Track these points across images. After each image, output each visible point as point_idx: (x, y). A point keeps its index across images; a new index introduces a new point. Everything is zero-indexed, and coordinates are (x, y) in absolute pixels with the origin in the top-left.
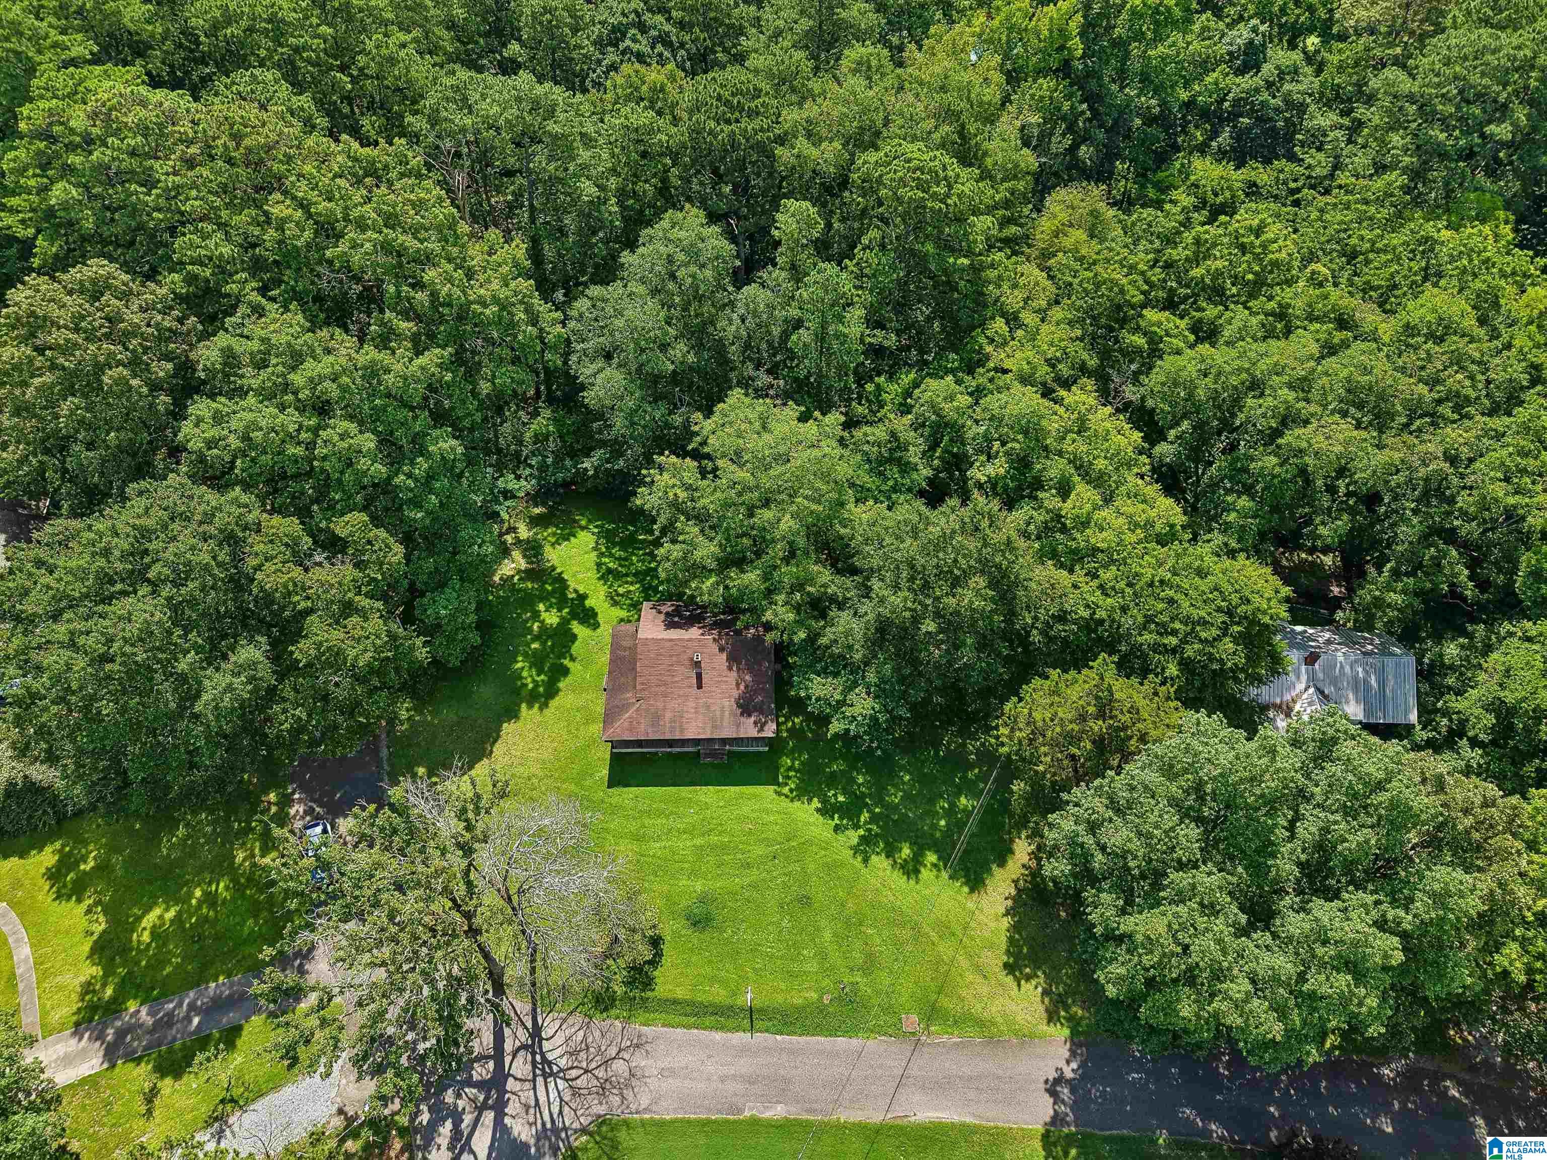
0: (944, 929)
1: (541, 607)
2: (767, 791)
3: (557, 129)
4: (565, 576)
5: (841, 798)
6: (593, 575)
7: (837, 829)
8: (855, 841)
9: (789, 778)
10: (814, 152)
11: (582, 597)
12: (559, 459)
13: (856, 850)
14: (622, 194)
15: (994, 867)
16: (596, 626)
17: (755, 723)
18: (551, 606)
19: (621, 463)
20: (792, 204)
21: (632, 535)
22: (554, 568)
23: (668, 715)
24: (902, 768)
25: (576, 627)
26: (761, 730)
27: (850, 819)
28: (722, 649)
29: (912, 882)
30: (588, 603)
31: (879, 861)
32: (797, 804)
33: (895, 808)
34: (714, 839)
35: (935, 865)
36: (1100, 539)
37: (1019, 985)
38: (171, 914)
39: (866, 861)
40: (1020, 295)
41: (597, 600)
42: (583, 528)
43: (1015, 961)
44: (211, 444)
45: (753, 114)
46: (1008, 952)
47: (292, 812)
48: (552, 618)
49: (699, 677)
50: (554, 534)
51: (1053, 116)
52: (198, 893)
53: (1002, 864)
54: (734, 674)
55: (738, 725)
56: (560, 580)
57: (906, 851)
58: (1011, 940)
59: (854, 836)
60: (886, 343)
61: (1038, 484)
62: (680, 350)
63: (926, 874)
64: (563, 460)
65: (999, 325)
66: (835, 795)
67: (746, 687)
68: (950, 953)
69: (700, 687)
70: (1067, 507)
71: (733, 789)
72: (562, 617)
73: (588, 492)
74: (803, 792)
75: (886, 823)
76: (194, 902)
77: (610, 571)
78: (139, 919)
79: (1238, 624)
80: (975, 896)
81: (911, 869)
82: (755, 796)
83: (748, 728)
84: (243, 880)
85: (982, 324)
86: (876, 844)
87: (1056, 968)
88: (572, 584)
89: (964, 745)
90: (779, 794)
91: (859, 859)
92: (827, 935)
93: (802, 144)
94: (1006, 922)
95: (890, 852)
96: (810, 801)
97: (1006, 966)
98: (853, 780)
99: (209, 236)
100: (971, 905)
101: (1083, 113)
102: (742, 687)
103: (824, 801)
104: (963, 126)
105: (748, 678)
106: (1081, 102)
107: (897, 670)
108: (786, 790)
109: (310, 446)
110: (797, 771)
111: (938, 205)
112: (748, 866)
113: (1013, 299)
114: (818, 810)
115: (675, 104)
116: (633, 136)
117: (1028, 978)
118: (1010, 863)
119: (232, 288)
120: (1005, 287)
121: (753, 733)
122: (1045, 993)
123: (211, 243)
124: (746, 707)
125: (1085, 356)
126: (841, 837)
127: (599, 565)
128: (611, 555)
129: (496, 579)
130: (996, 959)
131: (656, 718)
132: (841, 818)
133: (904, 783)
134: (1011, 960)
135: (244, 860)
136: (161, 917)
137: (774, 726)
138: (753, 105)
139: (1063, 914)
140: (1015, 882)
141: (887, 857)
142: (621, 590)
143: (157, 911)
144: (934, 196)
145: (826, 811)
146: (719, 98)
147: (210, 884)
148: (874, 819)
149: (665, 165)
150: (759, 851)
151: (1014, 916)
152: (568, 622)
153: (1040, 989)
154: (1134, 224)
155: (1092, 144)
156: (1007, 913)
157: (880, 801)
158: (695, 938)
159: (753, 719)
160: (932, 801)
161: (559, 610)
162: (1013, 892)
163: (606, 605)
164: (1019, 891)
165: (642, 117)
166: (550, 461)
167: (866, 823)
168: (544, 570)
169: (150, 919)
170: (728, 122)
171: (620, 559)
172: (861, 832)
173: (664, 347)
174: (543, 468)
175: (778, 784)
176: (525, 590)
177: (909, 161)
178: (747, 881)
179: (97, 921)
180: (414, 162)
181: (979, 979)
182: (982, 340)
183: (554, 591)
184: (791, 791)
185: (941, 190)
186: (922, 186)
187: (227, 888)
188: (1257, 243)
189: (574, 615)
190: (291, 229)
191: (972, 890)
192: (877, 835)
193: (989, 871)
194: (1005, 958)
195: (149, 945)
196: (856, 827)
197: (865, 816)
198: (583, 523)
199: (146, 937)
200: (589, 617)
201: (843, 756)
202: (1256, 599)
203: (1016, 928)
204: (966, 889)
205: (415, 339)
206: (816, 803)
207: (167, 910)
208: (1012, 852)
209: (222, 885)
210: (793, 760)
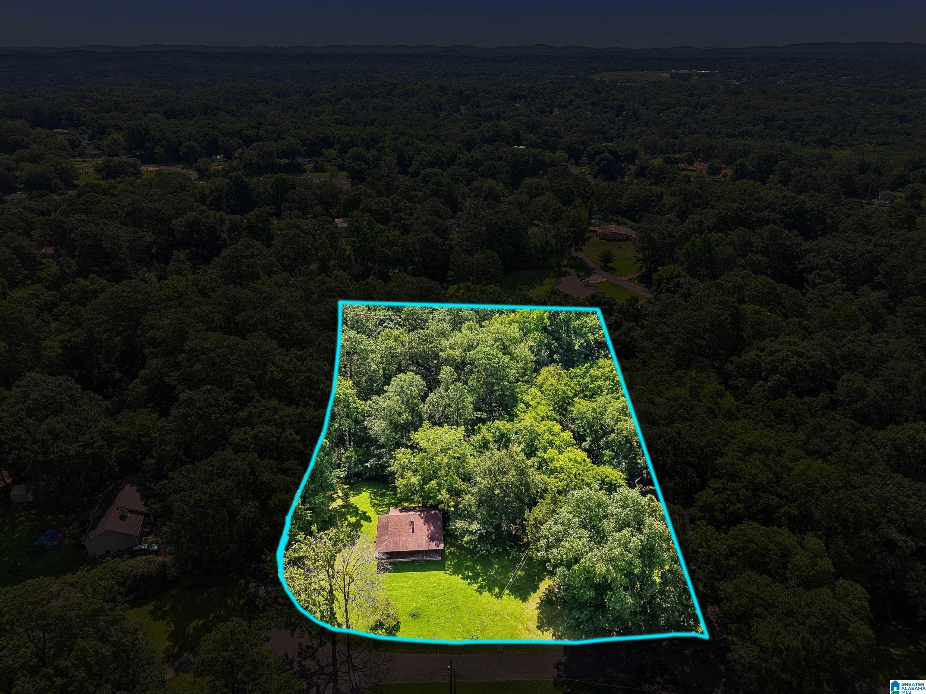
0: (512, 615)
1: (348, 516)
2: (440, 574)
3: (363, 347)
4: (358, 506)
5: (470, 574)
6: (369, 505)
7: (469, 584)
8: (477, 587)
9: (450, 568)
10: (453, 353)
11: (365, 513)
12: (356, 464)
13: (477, 591)
14: (384, 370)
15: (532, 593)
16: (371, 521)
17: (436, 544)
18: (352, 516)
19: (382, 461)
20: (445, 368)
21: (385, 492)
22: (353, 504)
23: (401, 543)
24: (495, 563)
25: (362, 522)
26: (438, 546)
27: (474, 580)
28: (422, 518)
29: (499, 600)
30: (367, 514)
31: (486, 594)
32: (453, 576)
33: (492, 576)
34: (420, 589)
35: (509, 594)
36: (557, 464)
37: (543, 633)
38: (201, 622)
39: (481, 594)
40: (529, 397)
41: (371, 512)
42: (364, 491)
43: (541, 625)
44: (243, 440)
45: (431, 342)
46: (538, 622)
47: (250, 586)
48: (353, 520)
49: (413, 528)
50: (353, 494)
51: (541, 344)
52: (212, 615)
53: (535, 592)
54: (426, 526)
55: (429, 545)
56: (357, 509)
57: (497, 590)
58: (539, 617)
59: (476, 586)
60: (483, 417)
61: (537, 450)
62: (405, 415)
63: (504, 597)
64: (357, 465)
65: (522, 406)
66: (468, 573)
67: (432, 531)
68: (515, 624)
69: (413, 532)
70: (546, 456)
71: (427, 572)
72: (357, 519)
73: (366, 479)
74: (455, 572)
75: (488, 582)
76: (211, 618)
77: (375, 504)
78: (188, 625)
79: (606, 485)
80: (524, 603)
81: (499, 596)
82: (436, 574)
83: (433, 546)
84: (231, 609)
85: (516, 406)
86: (485, 588)
87: (557, 626)
88: (361, 509)
89: (519, 555)
90: (446, 573)
91: (478, 593)
92: (466, 619)
93: (449, 351)
94: (537, 612)
95: (490, 591)
96: (458, 575)
97: (537, 627)
98: (475, 568)
99: (245, 378)
100: (523, 607)
101: (553, 344)
102: (430, 531)
103: (464, 575)
104: (504, 343)
105: (432, 528)
106: (552, 340)
107: (488, 513)
108: (448, 572)
109: (278, 439)
110: (452, 566)
111: (495, 365)
112: (434, 597)
113: (527, 399)
114: (461, 578)
115: (403, 341)
116: (389, 351)
117: (546, 631)
118: (538, 591)
119: (251, 394)
120: (524, 395)
121: (435, 548)
122: (553, 635)
123: (246, 380)
124: (432, 539)
125: (555, 415)
126: (471, 587)
127: (371, 503)
128: (376, 499)
129: (330, 508)
130: (534, 625)
131: (396, 543)
132: (471, 580)
133: (496, 568)
134: (539, 624)
135: (231, 603)
136: (197, 624)
137: (443, 545)
138: (431, 339)
139: (559, 608)
140: (540, 598)
141: (489, 592)
142: (380, 510)
143: (196, 622)
144: (494, 363)
145: (464, 578)
146: (419, 337)
147: (217, 612)
148: (484, 580)
149: (400, 359)
150: (438, 592)
151: (540, 609)
152: (360, 521)
153: (551, 634)
154: (570, 374)
155: (558, 354)
156: (537, 608)
157: (486, 574)
158: (413, 621)
159: (434, 543)
160: (506, 573)
161: (356, 517)
162: (540, 602)
163: (375, 514)
164: (542, 601)
165: (393, 344)
166: (352, 465)
167: (481, 581)
168: (349, 505)
169: (194, 624)
170: (422, 345)
171: (380, 500)
172: (479, 584)
173: (400, 414)
174: (349, 468)
175: (445, 570)
176: (342, 512)
177: (484, 352)
178: (433, 602)
179: (171, 627)
180: (315, 356)
181: (527, 632)
182: (516, 410)
183: (353, 511)
184: (451, 572)
185: (496, 360)
186: (489, 359)
187: (224, 612)
188: (611, 375)
189: (361, 518)
190: (275, 374)
191: (523, 602)
192: (485, 585)
193: (530, 595)
194: (537, 624)
195: (192, 634)
196: (477, 583)
197: (480, 579)
198: (364, 490)
199: (191, 631)
200: (368, 519)
201: (471, 560)
202: (611, 476)
203: (541, 613)
204: (521, 601)
205: (315, 406)
206: (460, 576)
207: (200, 621)
208: (538, 588)
209: (222, 612)
210: (451, 562)
